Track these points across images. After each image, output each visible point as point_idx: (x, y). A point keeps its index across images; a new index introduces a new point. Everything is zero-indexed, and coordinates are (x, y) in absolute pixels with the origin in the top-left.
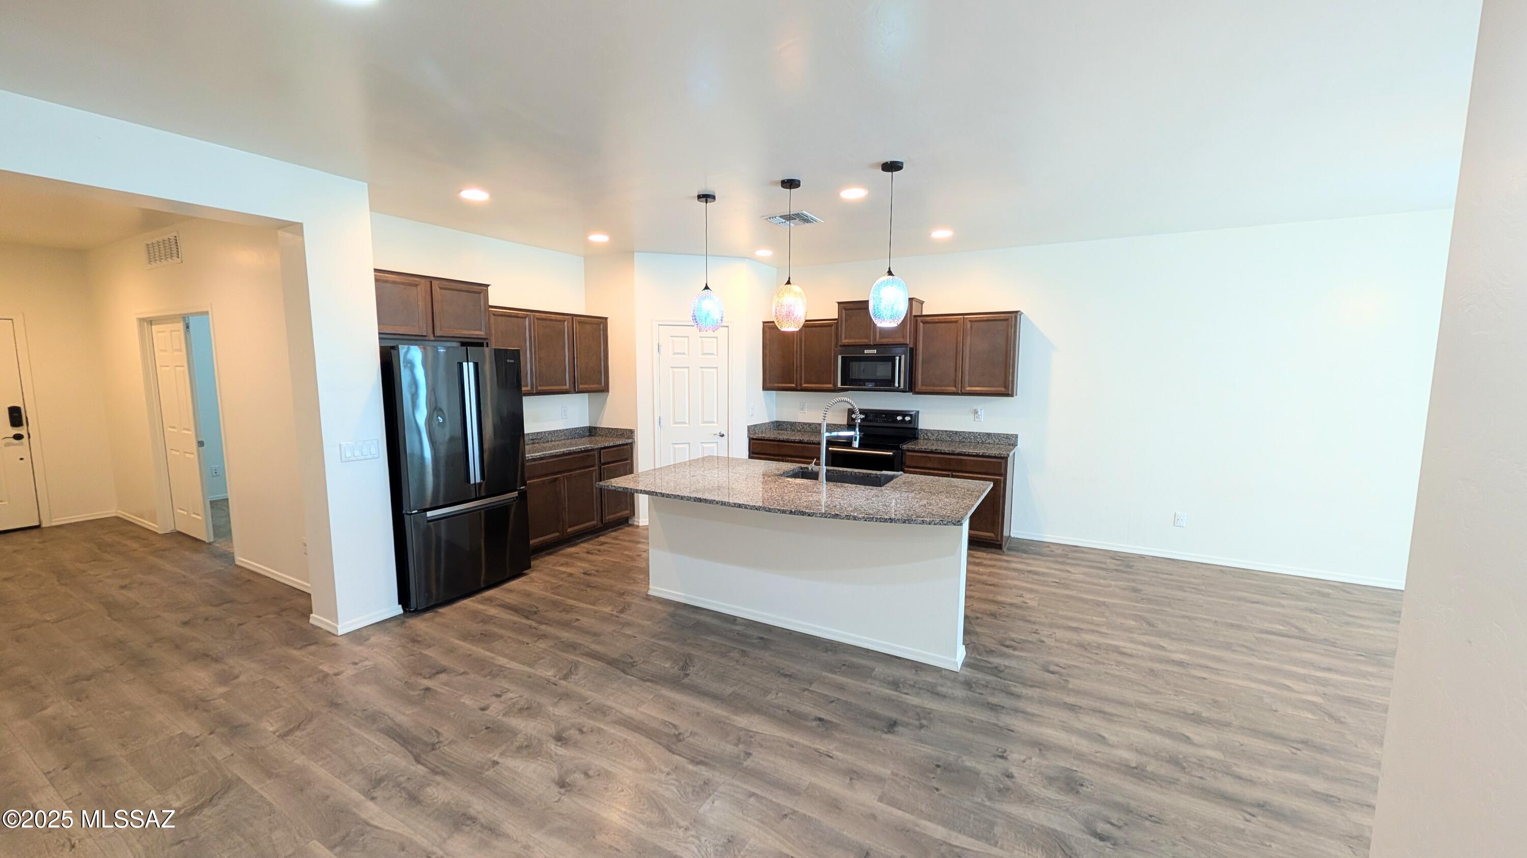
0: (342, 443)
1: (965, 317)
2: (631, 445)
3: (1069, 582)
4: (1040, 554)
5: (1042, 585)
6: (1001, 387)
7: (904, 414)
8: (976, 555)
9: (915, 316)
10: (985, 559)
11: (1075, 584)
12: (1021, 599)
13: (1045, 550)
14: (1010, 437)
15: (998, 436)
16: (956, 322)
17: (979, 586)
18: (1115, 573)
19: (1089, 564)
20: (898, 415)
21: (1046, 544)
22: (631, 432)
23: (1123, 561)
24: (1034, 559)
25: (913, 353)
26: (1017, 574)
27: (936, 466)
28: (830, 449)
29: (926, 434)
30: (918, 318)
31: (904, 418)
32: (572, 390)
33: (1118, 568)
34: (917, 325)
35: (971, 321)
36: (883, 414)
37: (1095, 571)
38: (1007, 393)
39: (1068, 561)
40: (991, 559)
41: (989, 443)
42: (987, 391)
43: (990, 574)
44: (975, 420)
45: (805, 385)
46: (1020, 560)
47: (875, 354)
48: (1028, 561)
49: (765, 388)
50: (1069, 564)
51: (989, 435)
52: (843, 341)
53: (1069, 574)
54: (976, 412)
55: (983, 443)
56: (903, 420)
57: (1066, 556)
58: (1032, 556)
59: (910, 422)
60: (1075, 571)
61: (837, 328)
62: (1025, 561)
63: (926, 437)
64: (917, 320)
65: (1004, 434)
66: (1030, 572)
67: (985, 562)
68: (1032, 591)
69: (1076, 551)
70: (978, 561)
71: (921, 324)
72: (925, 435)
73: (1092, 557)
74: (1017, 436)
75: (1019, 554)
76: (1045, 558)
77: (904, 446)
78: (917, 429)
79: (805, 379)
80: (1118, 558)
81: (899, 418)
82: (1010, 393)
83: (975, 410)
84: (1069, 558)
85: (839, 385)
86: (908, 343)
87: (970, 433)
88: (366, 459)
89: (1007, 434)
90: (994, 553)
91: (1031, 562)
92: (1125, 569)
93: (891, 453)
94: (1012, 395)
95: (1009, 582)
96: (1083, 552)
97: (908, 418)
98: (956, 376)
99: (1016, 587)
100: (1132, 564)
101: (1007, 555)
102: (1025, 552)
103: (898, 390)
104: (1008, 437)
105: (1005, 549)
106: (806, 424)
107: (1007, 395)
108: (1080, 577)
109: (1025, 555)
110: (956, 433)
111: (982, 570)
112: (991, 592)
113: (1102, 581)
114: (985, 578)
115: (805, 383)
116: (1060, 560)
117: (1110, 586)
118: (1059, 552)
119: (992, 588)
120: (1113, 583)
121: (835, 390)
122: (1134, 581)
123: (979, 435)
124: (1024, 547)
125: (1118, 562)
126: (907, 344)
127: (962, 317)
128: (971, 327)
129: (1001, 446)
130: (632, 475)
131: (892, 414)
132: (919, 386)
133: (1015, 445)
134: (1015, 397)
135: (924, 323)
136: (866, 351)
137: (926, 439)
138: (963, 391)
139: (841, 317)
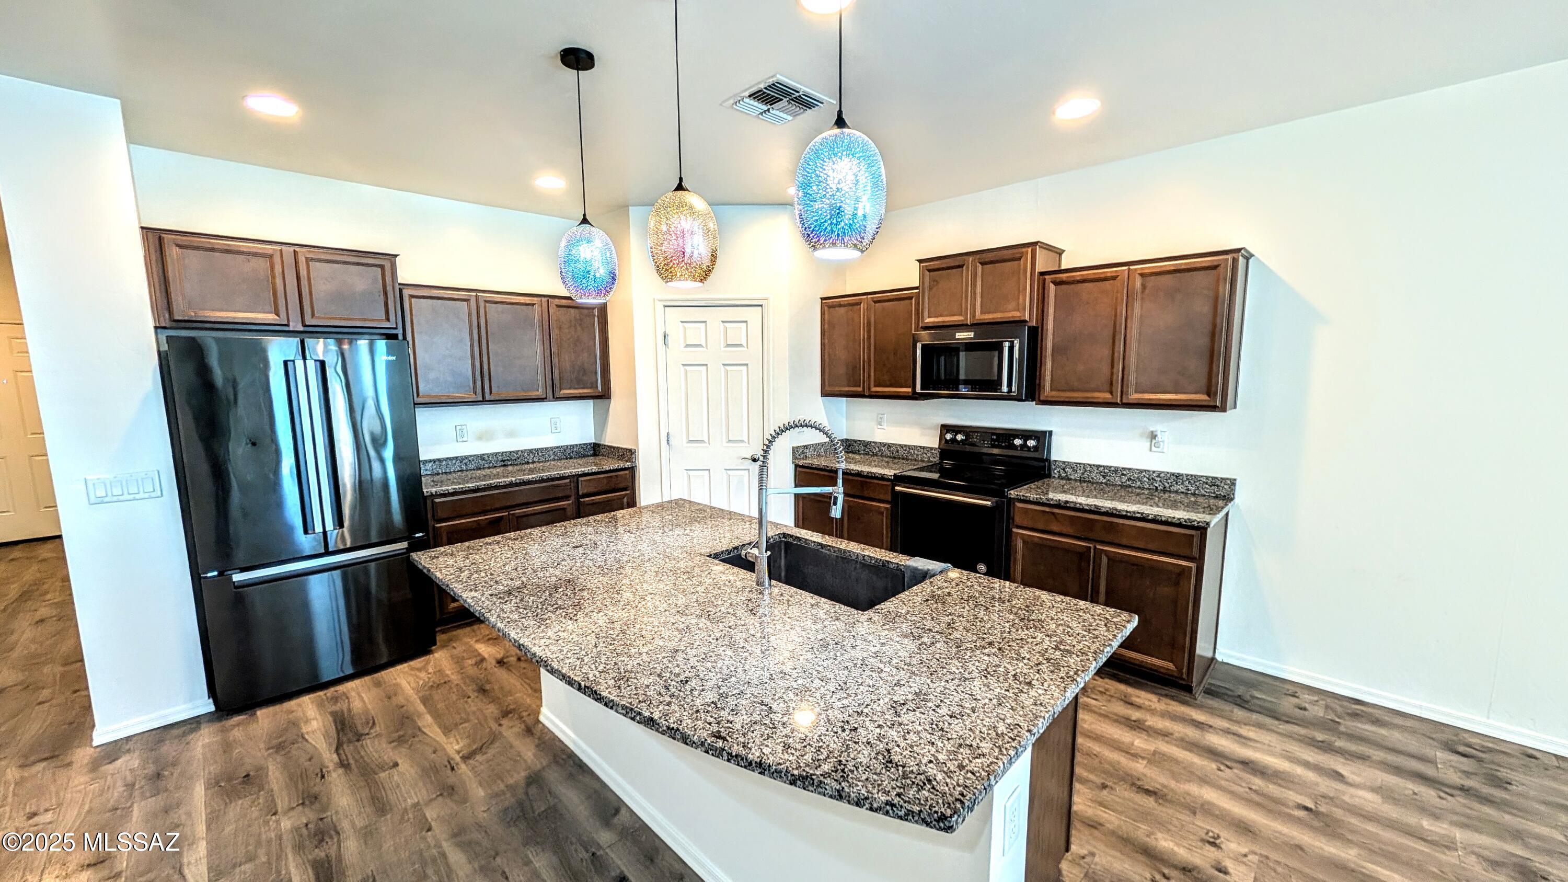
0: (88, 478)
1: (1132, 267)
2: (632, 470)
3: (1338, 813)
4: (1275, 715)
5: (1270, 812)
6: (1203, 394)
7: (1026, 435)
8: (1135, 699)
9: (1042, 274)
10: (1152, 711)
11: (1354, 820)
12: (1211, 852)
13: (1287, 705)
14: (1218, 483)
15: (1193, 479)
16: (1114, 278)
17: (1123, 793)
18: (1461, 800)
19: (1391, 758)
20: (1016, 436)
21: (1292, 689)
22: (631, 452)
23: (1480, 760)
24: (1260, 726)
25: (1035, 336)
26: (1214, 766)
27: (1065, 530)
28: (897, 488)
29: (1064, 469)
30: (1047, 277)
31: (1025, 441)
32: (550, 395)
33: (1468, 783)
34: (1044, 288)
35: (1142, 275)
36: (993, 434)
37: (1410, 786)
38: (1211, 404)
39: (1339, 743)
40: (1164, 715)
41: (1176, 492)
42: (1175, 400)
43: (1155, 758)
44: (1151, 450)
45: (874, 389)
46: (1225, 724)
47: (971, 339)
48: (1244, 731)
49: (825, 394)
50: (1341, 752)
51: (1178, 476)
52: (927, 321)
53: (1340, 786)
54: (1153, 436)
55: (1164, 490)
56: (1024, 446)
57: (1331, 726)
58: (1255, 716)
59: (1036, 448)
60: (1357, 779)
61: (917, 304)
62: (1235, 728)
63: (1064, 475)
64: (1045, 280)
65: (1207, 478)
66: (1246, 764)
67: (1153, 721)
68: (1244, 829)
69: (1355, 715)
70: (1136, 715)
71: (1052, 286)
72: (1062, 471)
73: (1395, 737)
74: (1233, 483)
75: (1226, 707)
76: (1283, 727)
77: (1012, 492)
78: (1048, 460)
79: (875, 381)
80: (1462, 749)
81: (1018, 442)
82: (1218, 404)
83: (1152, 432)
84: (1340, 734)
85: (918, 389)
86: (1027, 318)
87: (1141, 471)
88: (135, 499)
89: (1213, 478)
90: (1172, 698)
91: (1251, 733)
92: (1487, 790)
93: (989, 503)
94: (1223, 409)
95: (1194, 789)
96: (1377, 722)
97: (1031, 443)
98: (1112, 374)
99: (1207, 809)
100: (1504, 773)
101: (1200, 707)
102: (1241, 702)
103: (1008, 397)
104: (1214, 482)
105: (1198, 692)
106: (884, 445)
107: (1213, 408)
108: (1368, 800)
109: (1239, 713)
110: (1116, 470)
111: (1139, 742)
112: (1144, 816)
113: (1426, 823)
114: (1139, 767)
115: (875, 386)
116: (1320, 736)
117: (1449, 845)
118: (1317, 711)
119: (1150, 802)
120: (1459, 835)
121: (914, 396)
122: (1518, 836)
123: (1158, 476)
124: (1241, 690)
125: (1466, 764)
126: (1025, 321)
127: (1126, 268)
128: (1144, 287)
129: (1201, 500)
130: (634, 509)
131: (1004, 437)
132: (1047, 391)
133: (1228, 498)
134: (1230, 413)
135: (1056, 283)
136: (958, 335)
137: (1062, 478)
138: (1124, 401)
139: (923, 283)
